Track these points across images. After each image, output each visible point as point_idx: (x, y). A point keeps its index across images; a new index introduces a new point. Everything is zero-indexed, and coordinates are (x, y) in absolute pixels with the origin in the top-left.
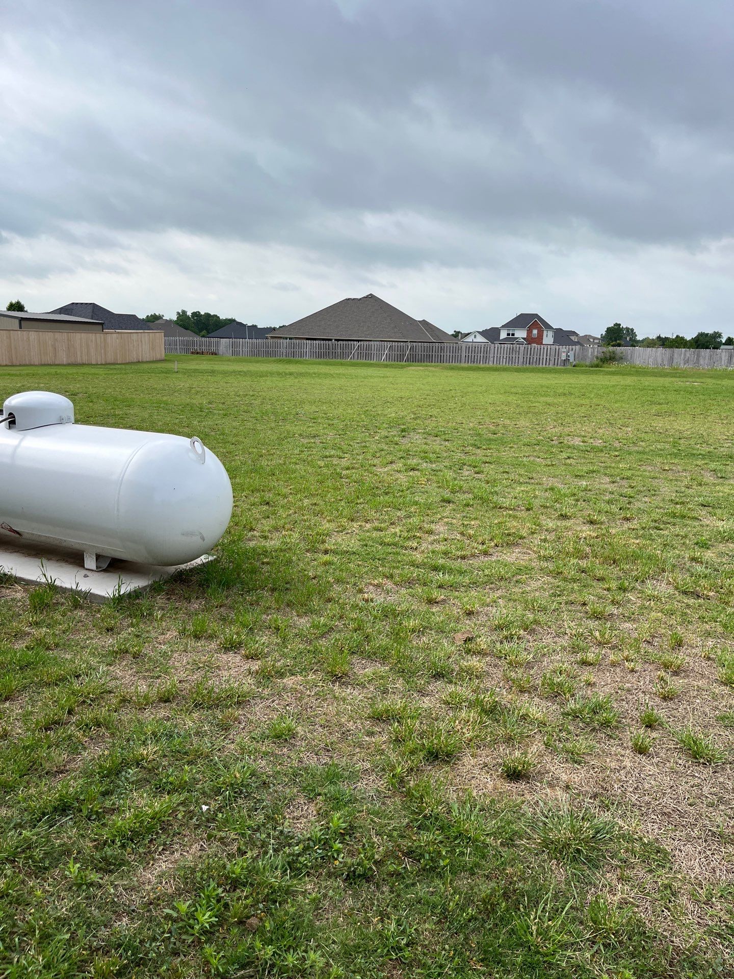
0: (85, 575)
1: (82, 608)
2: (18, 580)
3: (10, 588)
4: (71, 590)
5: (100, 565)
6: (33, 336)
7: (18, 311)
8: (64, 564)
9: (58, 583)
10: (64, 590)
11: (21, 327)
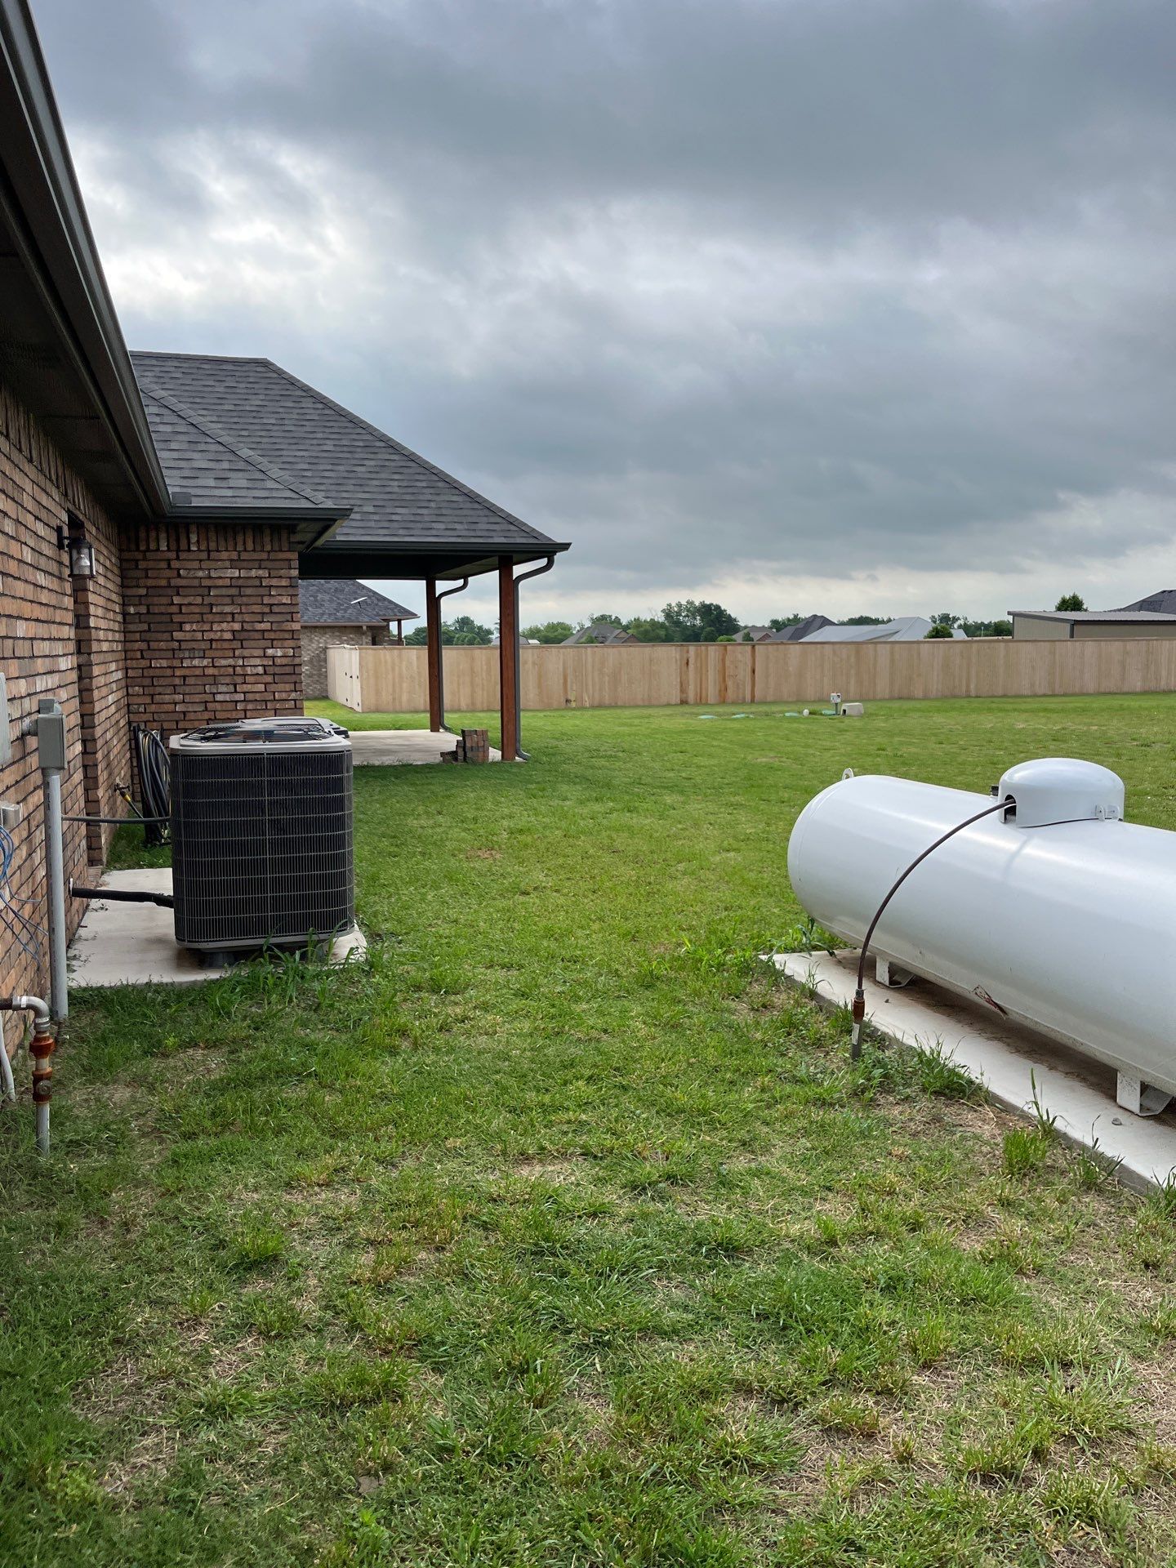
0: (1116, 1120)
1: (1100, 1191)
2: (991, 1099)
3: (976, 1111)
4: (1083, 1147)
5: (1148, 1103)
6: (1089, 648)
7: (1072, 610)
8: (1077, 1085)
9: (1059, 1125)
10: (1068, 1143)
11: (1072, 636)
